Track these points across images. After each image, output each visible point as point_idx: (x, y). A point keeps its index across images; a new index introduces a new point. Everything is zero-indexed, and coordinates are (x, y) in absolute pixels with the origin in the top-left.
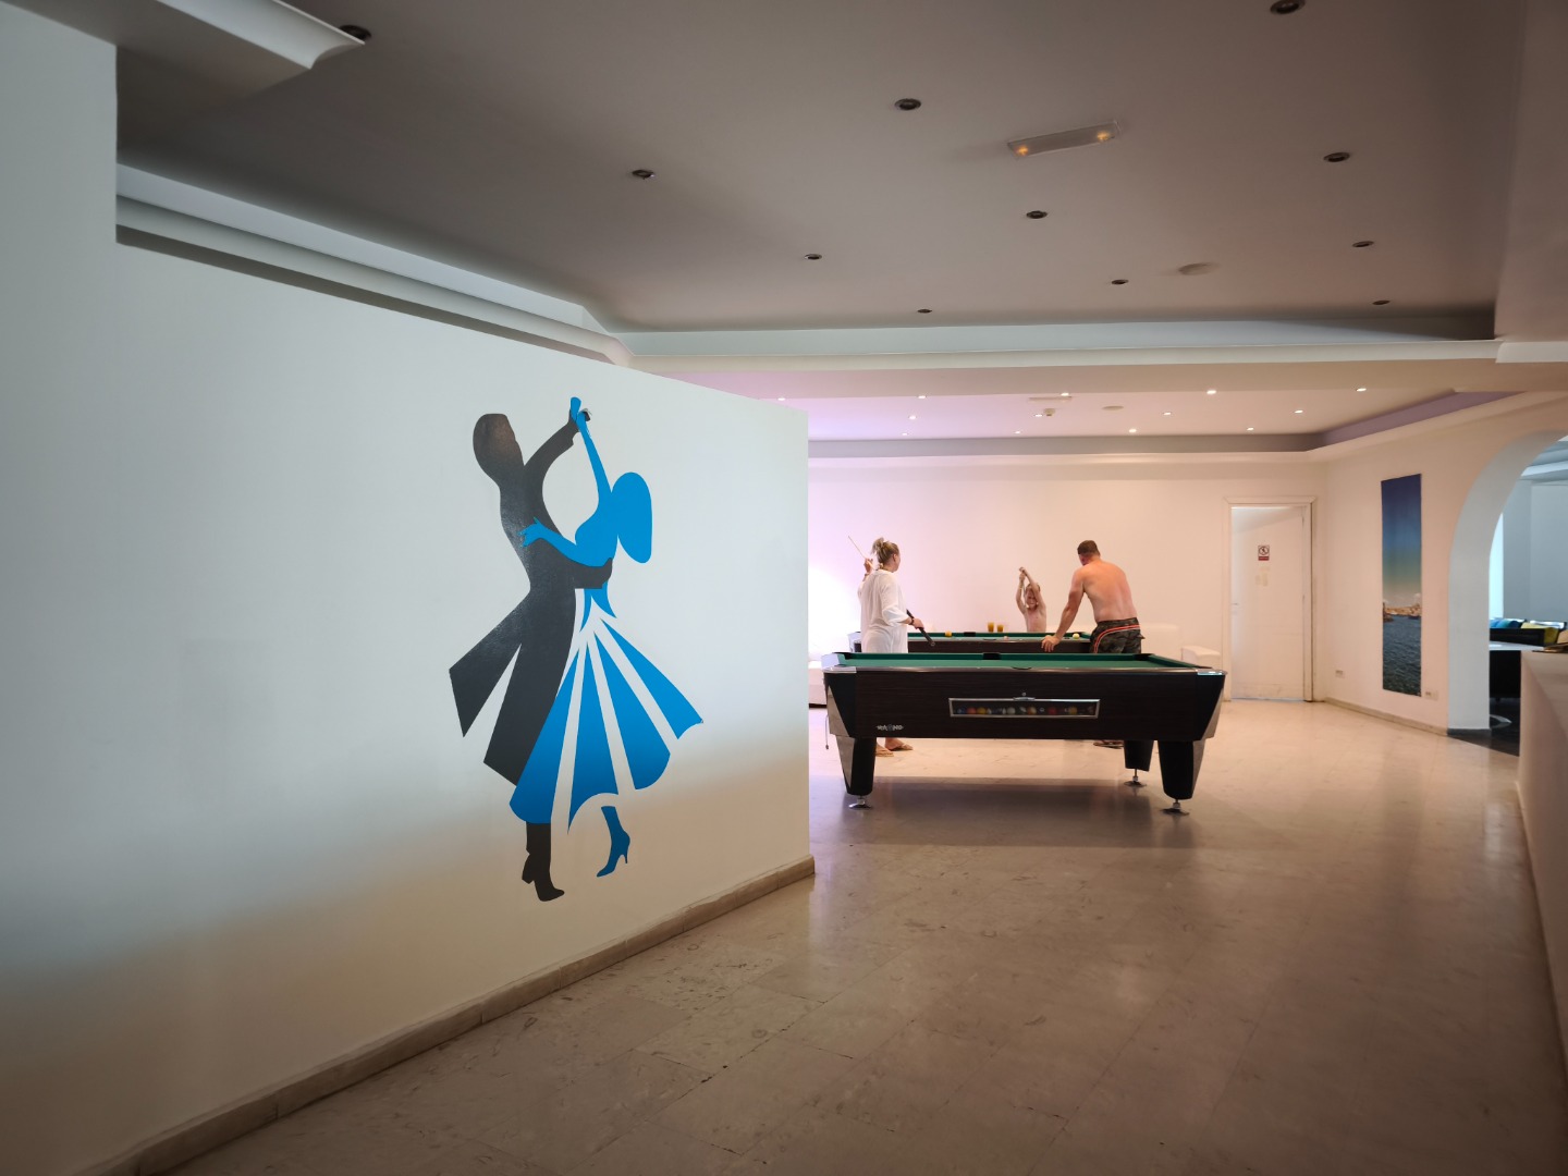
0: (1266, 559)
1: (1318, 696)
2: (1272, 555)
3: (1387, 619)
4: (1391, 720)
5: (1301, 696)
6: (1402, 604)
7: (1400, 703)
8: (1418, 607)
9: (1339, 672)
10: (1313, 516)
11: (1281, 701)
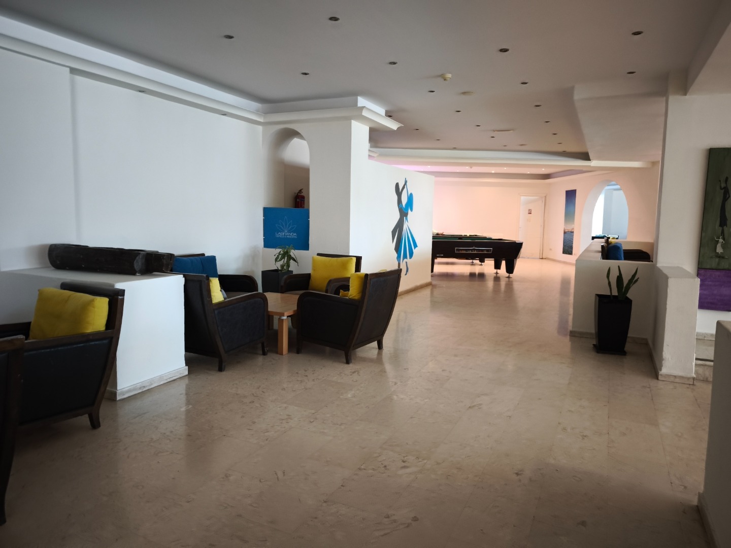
0: (531, 213)
1: (544, 257)
2: (532, 212)
3: (565, 233)
4: (565, 263)
5: (538, 257)
6: (569, 228)
7: (567, 257)
8: (573, 229)
9: (551, 249)
10: (545, 200)
11: (533, 258)
